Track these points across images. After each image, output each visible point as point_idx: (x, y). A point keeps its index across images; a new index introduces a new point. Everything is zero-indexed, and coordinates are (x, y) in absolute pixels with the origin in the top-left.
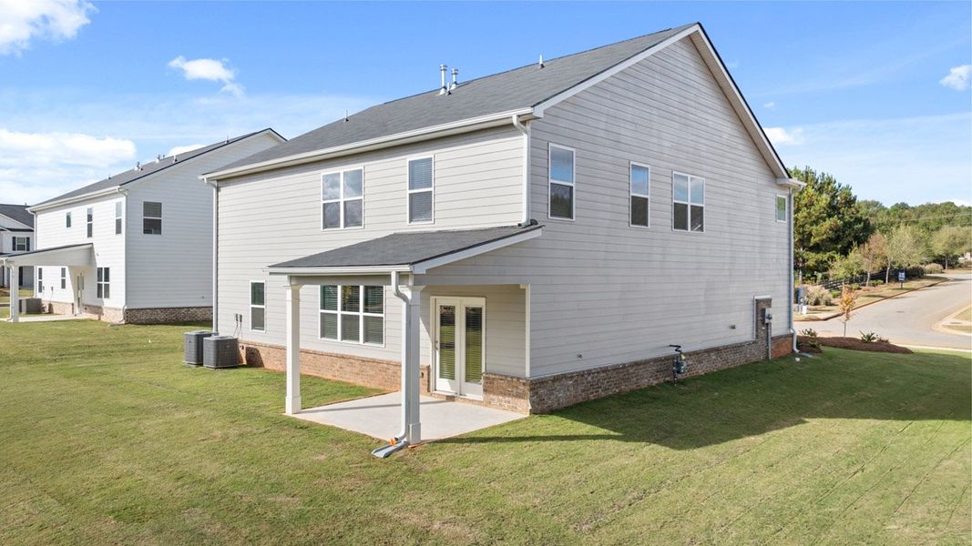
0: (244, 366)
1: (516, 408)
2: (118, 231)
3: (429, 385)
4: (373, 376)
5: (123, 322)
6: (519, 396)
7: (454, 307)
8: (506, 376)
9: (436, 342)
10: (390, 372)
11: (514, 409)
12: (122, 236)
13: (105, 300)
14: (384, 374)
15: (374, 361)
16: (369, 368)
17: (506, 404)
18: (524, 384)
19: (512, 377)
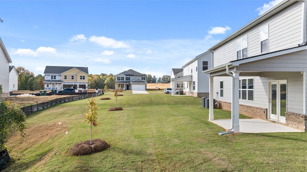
0: (217, 108)
1: (299, 127)
2: (197, 71)
3: (267, 116)
4: (249, 112)
5: (197, 96)
6: (300, 122)
7: (276, 85)
8: (294, 113)
9: (270, 99)
10: (255, 111)
11: (298, 128)
12: (197, 72)
13: (194, 90)
14: (253, 112)
15: (250, 107)
16: (249, 109)
17: (295, 126)
18: (302, 117)
19: (297, 114)
